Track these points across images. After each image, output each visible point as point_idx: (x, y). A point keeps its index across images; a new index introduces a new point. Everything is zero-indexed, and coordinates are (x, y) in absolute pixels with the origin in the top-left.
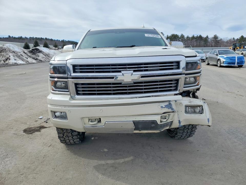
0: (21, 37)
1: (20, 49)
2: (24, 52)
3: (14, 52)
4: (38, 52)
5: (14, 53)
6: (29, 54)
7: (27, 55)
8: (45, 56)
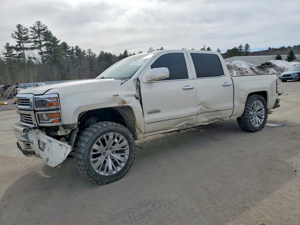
0: (284, 47)
1: (248, 66)
2: (251, 68)
3: (239, 69)
4: (269, 67)
5: (238, 71)
6: (257, 70)
7: (254, 71)
8: (278, 71)
